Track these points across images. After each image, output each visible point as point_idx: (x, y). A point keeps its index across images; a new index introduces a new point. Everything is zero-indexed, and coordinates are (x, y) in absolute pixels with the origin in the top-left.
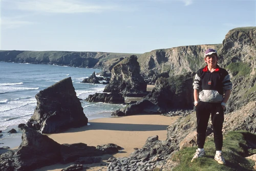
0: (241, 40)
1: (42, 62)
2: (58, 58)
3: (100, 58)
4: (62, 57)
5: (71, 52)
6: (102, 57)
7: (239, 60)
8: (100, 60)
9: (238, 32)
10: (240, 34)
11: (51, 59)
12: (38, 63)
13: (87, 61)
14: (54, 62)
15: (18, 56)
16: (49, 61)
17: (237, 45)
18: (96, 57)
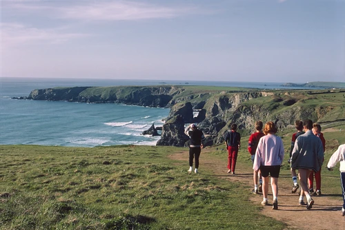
0: (245, 113)
1: (108, 100)
2: (126, 95)
3: (173, 95)
4: (131, 94)
5: (141, 87)
6: (176, 93)
7: (244, 127)
8: (174, 97)
9: (243, 107)
10: (244, 108)
11: (118, 97)
12: (104, 103)
13: (159, 99)
14: (121, 101)
15: (80, 94)
16: (116, 99)
17: (242, 116)
18: (170, 93)
